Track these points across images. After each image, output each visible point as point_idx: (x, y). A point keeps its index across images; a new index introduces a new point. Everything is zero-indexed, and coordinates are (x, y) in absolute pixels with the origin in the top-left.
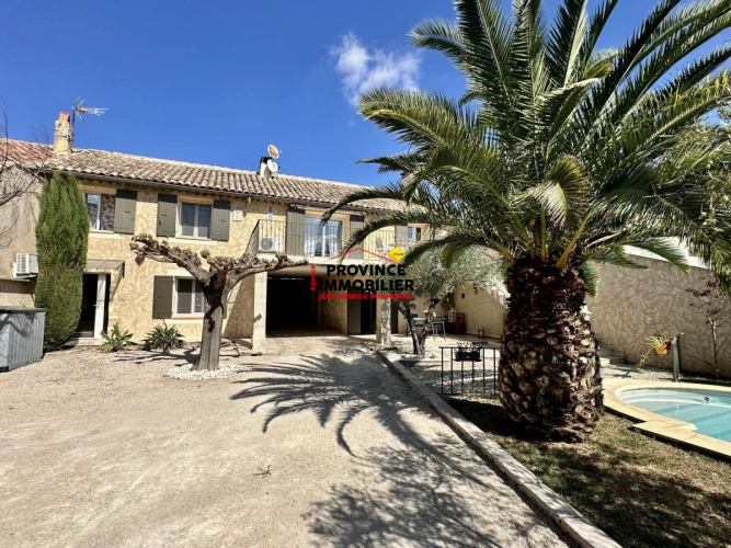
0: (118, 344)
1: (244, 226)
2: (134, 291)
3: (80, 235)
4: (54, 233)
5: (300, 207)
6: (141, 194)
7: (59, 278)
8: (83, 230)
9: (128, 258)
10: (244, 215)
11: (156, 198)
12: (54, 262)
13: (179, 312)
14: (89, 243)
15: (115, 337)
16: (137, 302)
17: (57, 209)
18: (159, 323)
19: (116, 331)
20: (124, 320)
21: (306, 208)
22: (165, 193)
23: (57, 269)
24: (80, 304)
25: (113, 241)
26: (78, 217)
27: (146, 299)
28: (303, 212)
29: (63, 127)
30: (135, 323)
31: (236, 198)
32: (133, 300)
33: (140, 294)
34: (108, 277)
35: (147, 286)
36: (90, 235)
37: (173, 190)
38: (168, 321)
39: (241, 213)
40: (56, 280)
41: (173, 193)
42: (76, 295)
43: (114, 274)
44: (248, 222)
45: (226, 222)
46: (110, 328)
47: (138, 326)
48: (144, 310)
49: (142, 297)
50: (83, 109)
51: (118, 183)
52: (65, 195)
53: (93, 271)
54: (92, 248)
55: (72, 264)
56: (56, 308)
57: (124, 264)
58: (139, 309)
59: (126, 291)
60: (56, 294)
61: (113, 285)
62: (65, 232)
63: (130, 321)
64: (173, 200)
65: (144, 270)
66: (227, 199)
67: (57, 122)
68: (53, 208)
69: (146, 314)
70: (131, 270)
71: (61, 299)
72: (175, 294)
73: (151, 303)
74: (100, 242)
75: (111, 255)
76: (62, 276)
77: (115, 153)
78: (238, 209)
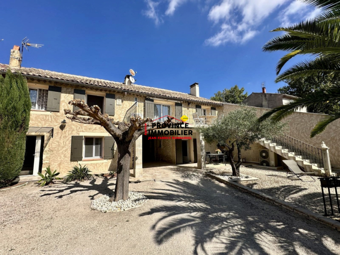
0: (49, 180)
1: (123, 108)
2: (59, 145)
3: (25, 110)
4: (6, 108)
5: (151, 98)
6: (64, 89)
7: (8, 138)
8: (27, 107)
9: (55, 126)
10: (122, 102)
11: (73, 91)
12: (5, 128)
13: (85, 157)
14: (31, 116)
15: (47, 175)
16: (61, 152)
17: (8, 93)
18: (75, 164)
19: (48, 171)
20: (52, 163)
21: (154, 99)
22: (78, 88)
23: (8, 133)
24: (24, 155)
25: (46, 116)
26: (23, 99)
27: (66, 150)
28: (153, 101)
29: (16, 53)
30: (60, 165)
31: (118, 92)
32: (58, 151)
33: (63, 147)
34: (43, 137)
35: (67, 142)
36: (31, 112)
37: (83, 87)
38: (79, 162)
39: (121, 100)
40: (6, 139)
41: (83, 89)
42: (21, 149)
43: (46, 135)
44: (125, 106)
45: (113, 106)
46: (44, 169)
47: (61, 166)
48: (65, 156)
49: (64, 149)
50: (28, 44)
51: (50, 82)
52: (14, 85)
53: (33, 134)
54: (32, 120)
55: (18, 129)
56: (6, 159)
57: (53, 130)
58: (62, 156)
59: (54, 145)
60: (6, 149)
61: (45, 142)
62: (14, 108)
63: (56, 164)
64: (83, 93)
65: (65, 133)
66: (113, 93)
67: (12, 50)
68: (5, 92)
69: (66, 159)
70: (58, 133)
71: (9, 152)
72: (84, 146)
73: (70, 152)
74: (38, 116)
75: (45, 124)
76: (11, 137)
77: (46, 71)
78: (119, 98)
